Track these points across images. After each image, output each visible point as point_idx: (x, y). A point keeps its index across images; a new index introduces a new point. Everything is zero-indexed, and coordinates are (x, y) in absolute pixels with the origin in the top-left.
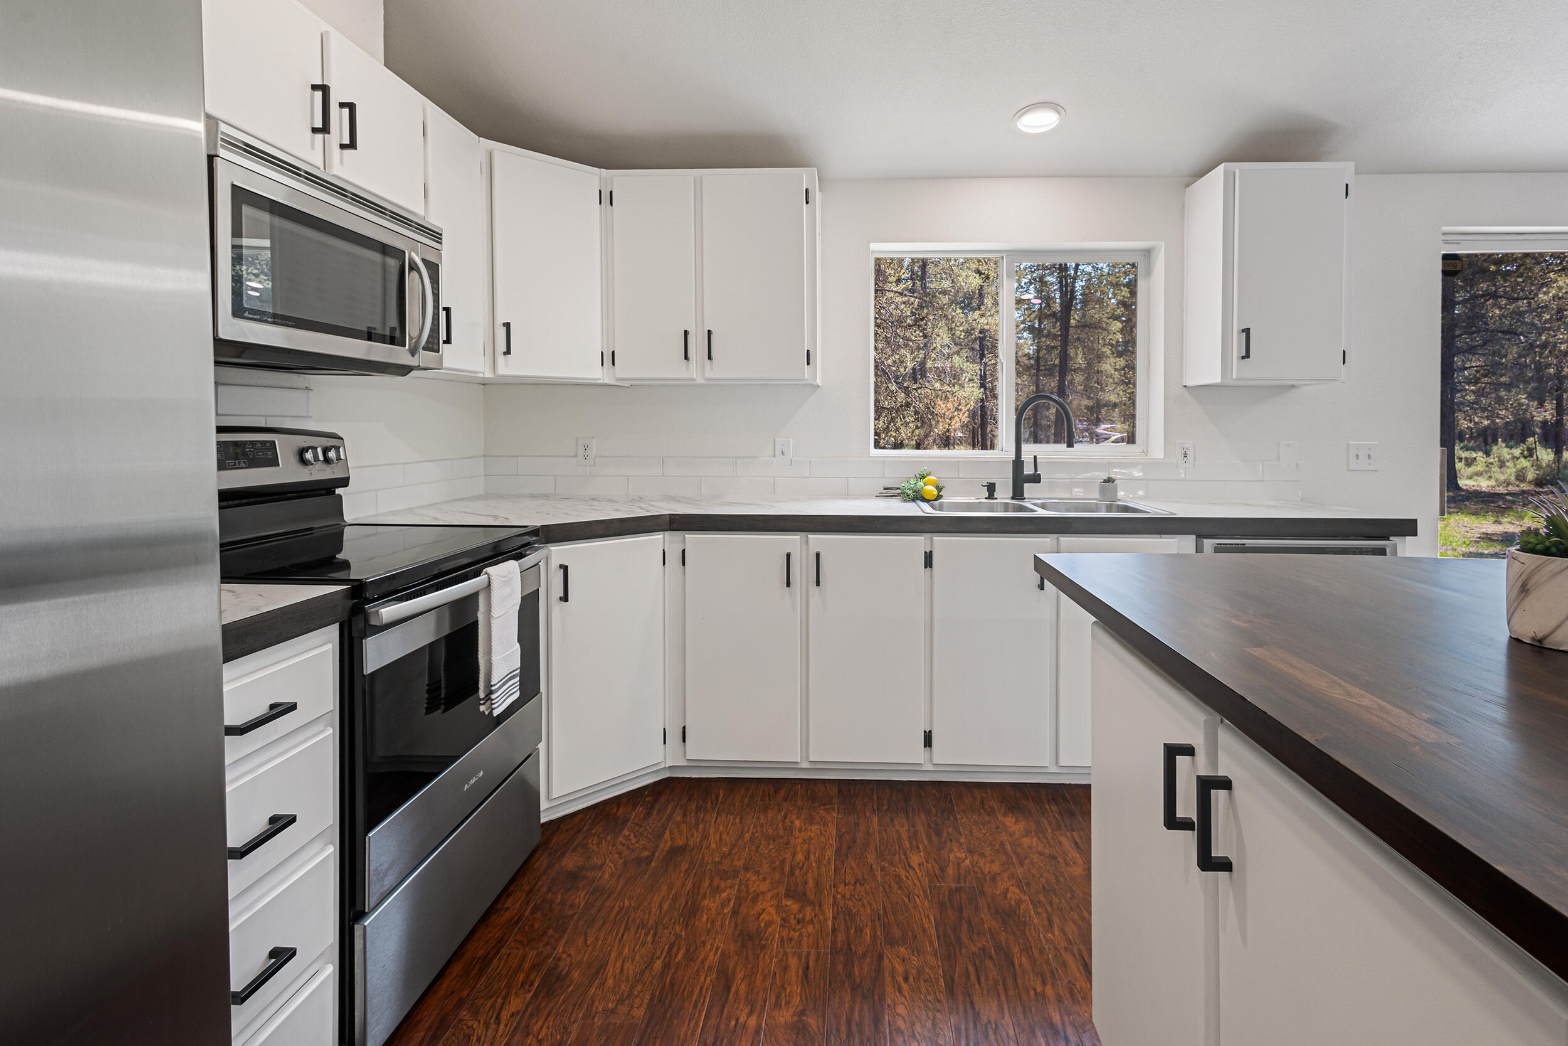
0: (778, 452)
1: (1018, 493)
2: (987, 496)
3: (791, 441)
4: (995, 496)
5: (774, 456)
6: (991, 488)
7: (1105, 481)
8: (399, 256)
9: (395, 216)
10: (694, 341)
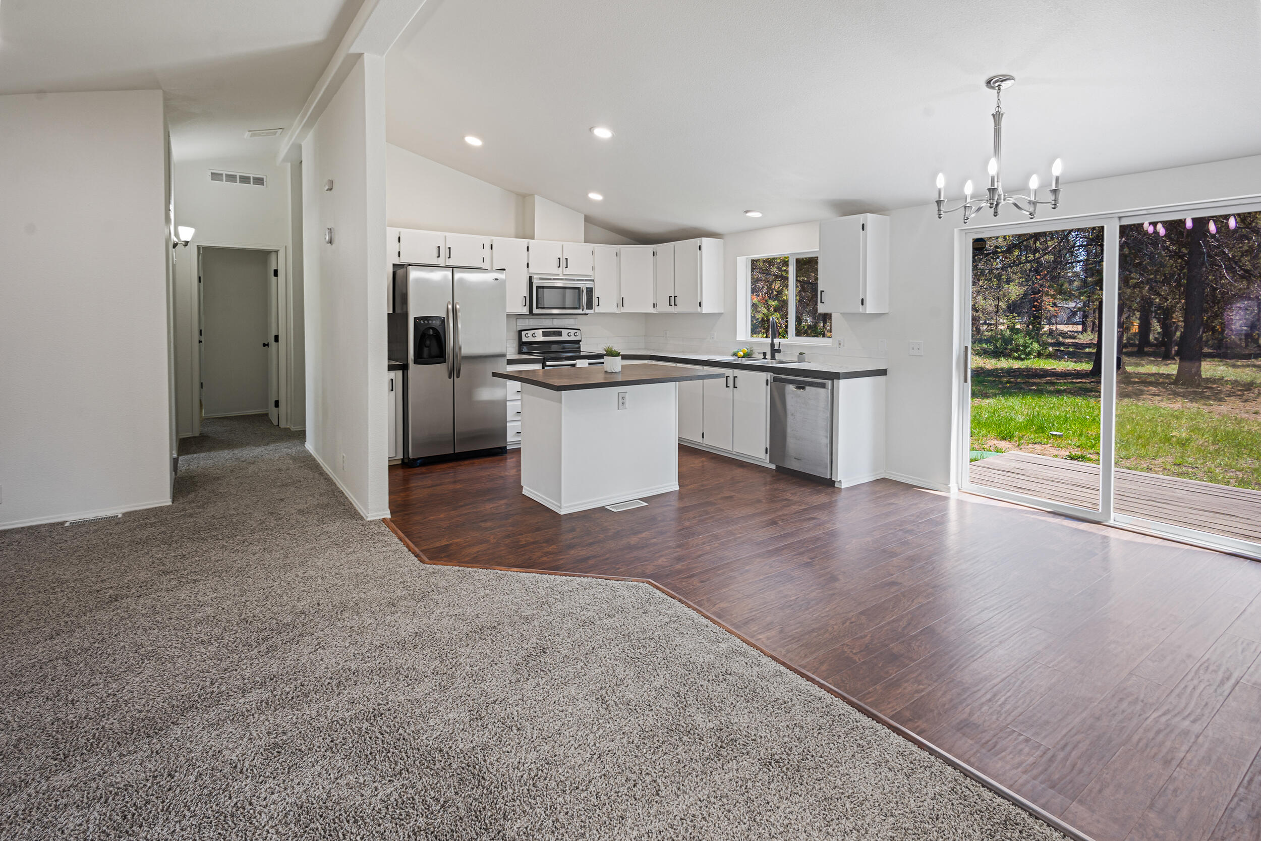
1: (773, 357)
2: (762, 356)
3: (715, 334)
4: (765, 357)
5: (710, 338)
6: (765, 354)
7: (800, 354)
8: (578, 288)
9: (578, 280)
10: (672, 299)
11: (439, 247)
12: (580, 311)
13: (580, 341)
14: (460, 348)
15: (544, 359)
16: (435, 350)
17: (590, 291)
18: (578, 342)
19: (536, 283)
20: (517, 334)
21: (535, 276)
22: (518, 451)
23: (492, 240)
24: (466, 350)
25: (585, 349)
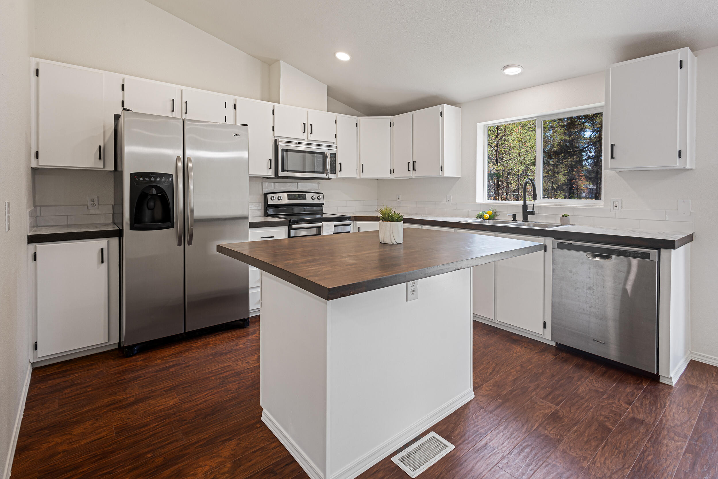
0: (447, 201)
1: (525, 219)
2: (512, 219)
3: (451, 197)
4: (516, 220)
5: (446, 202)
6: (514, 216)
7: (563, 216)
8: (323, 154)
9: (322, 145)
10: (411, 165)
11: (173, 100)
12: (324, 176)
13: (323, 204)
14: (192, 211)
15: (290, 221)
16: (158, 213)
17: (333, 156)
18: (321, 205)
19: (282, 146)
20: (263, 197)
21: (280, 140)
22: (258, 317)
23: (235, 100)
24: (198, 213)
25: (328, 211)
